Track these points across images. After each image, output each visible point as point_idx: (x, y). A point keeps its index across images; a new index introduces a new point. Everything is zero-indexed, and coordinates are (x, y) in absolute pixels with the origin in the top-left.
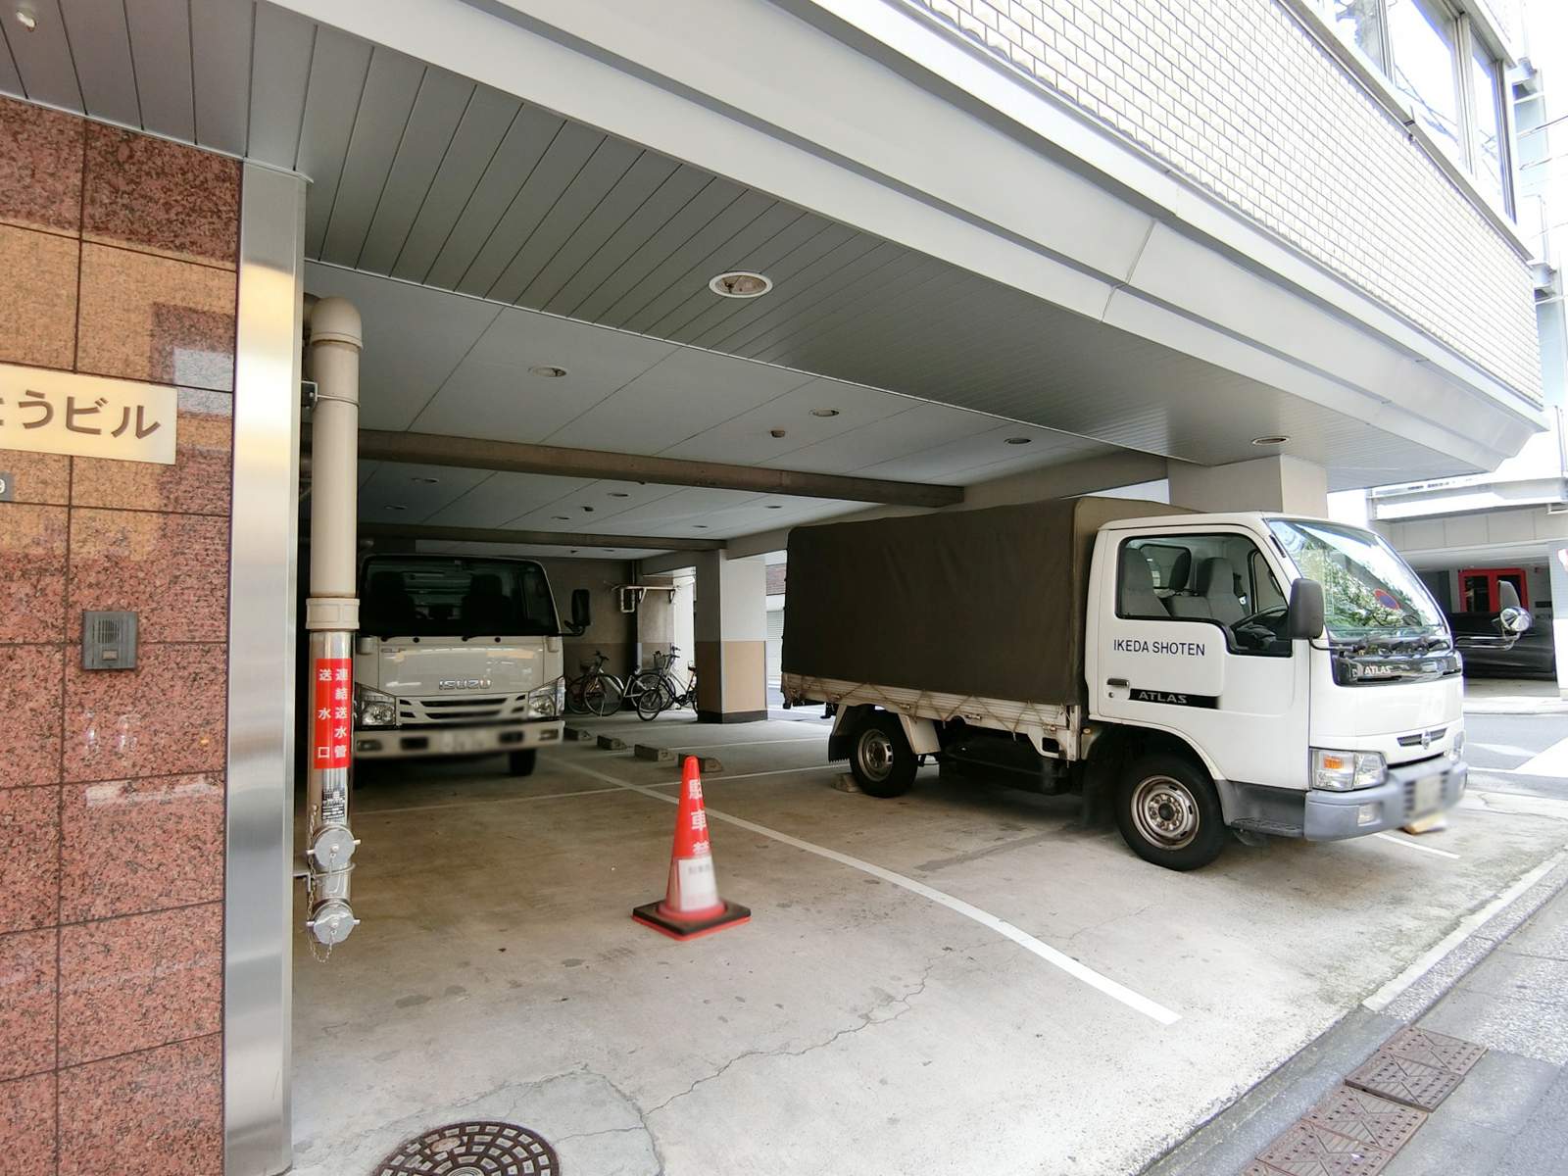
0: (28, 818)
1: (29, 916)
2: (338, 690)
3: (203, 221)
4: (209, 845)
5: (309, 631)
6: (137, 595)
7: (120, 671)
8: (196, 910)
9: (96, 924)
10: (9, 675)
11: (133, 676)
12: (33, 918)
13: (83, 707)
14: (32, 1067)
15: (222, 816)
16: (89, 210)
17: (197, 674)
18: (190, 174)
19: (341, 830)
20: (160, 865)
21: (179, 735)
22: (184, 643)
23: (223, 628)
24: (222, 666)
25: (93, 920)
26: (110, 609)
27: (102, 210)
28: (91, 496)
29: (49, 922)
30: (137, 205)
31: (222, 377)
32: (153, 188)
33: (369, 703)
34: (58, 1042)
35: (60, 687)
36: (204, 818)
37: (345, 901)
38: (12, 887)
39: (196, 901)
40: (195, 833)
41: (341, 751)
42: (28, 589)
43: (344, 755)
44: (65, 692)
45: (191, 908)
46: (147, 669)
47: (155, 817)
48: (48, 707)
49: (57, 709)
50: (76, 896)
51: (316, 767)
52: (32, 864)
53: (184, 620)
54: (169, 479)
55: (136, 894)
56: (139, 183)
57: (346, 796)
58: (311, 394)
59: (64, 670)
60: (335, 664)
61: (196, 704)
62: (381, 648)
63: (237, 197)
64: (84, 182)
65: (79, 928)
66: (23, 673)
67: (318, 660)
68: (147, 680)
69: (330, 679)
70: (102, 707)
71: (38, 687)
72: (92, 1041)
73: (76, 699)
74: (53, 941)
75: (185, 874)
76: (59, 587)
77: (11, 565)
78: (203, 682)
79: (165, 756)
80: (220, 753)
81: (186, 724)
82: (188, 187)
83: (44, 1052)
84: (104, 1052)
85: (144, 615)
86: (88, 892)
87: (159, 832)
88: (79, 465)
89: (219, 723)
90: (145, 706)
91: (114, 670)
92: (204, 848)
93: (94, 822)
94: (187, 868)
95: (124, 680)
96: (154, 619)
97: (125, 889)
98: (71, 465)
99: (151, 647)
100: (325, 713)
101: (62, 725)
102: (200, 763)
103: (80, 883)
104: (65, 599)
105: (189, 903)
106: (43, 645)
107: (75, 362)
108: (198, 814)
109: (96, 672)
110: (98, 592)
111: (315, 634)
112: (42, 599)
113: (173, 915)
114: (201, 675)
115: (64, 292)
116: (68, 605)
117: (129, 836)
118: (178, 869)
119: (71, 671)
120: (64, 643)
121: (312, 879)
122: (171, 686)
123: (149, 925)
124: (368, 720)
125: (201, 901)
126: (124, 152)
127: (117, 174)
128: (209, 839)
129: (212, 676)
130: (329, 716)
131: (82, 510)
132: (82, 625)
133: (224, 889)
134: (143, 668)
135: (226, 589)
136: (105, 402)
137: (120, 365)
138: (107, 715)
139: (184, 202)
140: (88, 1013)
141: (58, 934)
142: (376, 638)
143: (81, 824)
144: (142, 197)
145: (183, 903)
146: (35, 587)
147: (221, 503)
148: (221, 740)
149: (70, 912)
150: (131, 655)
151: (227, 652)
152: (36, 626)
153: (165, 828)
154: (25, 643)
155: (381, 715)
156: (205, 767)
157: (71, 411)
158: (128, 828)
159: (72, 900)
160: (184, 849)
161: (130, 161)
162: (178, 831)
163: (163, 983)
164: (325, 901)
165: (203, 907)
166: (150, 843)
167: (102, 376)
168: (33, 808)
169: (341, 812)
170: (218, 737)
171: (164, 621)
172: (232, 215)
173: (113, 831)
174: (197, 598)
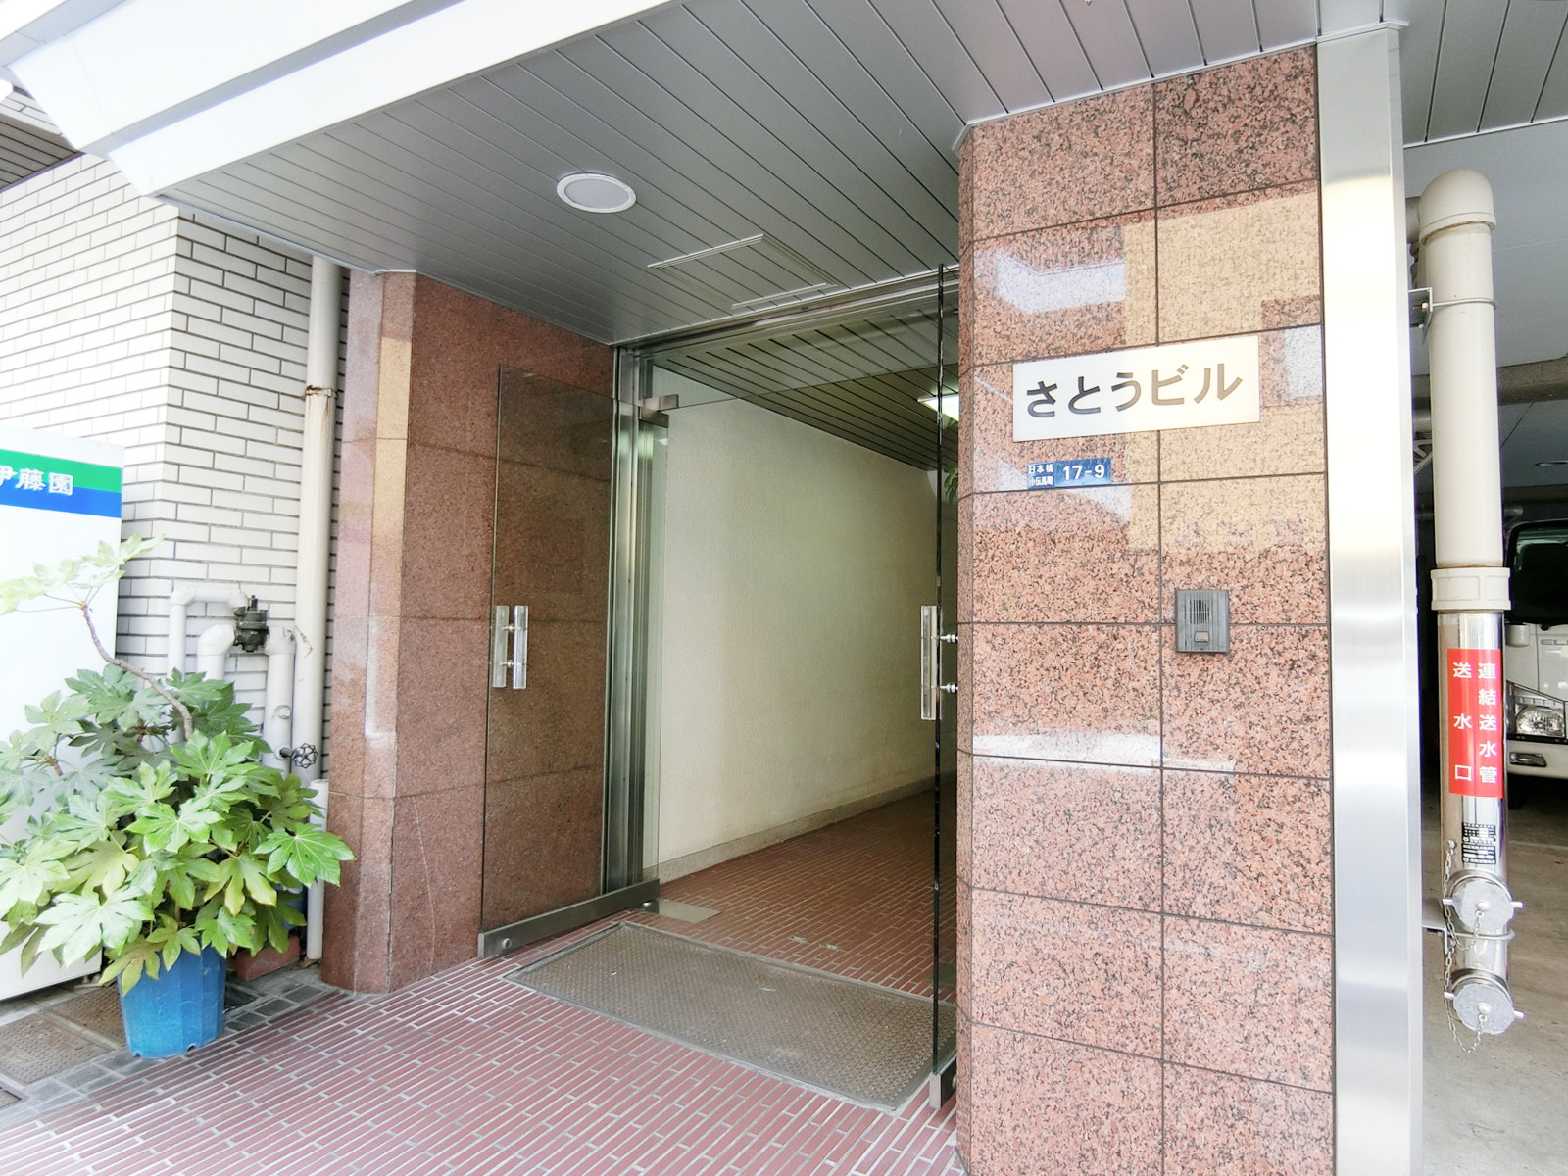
0: (1134, 798)
1: (1137, 896)
2: (1482, 692)
3: (1275, 134)
4: (1313, 866)
5: (1436, 612)
6: (1226, 571)
7: (1213, 654)
8: (1300, 938)
9: (1196, 922)
10: (1114, 653)
11: (1225, 660)
12: (1140, 898)
13: (1179, 691)
14: (1141, 1048)
15: (1328, 834)
16: (1162, 174)
17: (1294, 661)
18: (1258, 89)
19: (1492, 883)
20: (1259, 875)
21: (1276, 730)
22: (1278, 625)
23: (1323, 607)
24: (1322, 654)
25: (1194, 917)
26: (1201, 588)
27: (1174, 169)
28: (1177, 469)
29: (1154, 906)
30: (1205, 148)
31: (1306, 308)
32: (1221, 123)
33: (1525, 707)
34: (1163, 1033)
35: (1157, 668)
36: (1306, 832)
37: (1499, 979)
38: (1122, 862)
39: (1300, 928)
40: (1297, 848)
41: (1490, 775)
42: (1127, 570)
43: (1494, 781)
44: (1162, 673)
45: (1294, 935)
46: (1240, 653)
47: (1253, 820)
48: (1148, 688)
49: (1156, 691)
50: (1178, 887)
51: (1452, 790)
52: (1139, 844)
53: (1277, 599)
54: (1254, 440)
55: (1235, 900)
56: (1206, 125)
57: (1498, 836)
58: (1425, 305)
59: (1160, 651)
60: (1474, 657)
61: (1294, 695)
62: (1540, 639)
63: (1312, 89)
64: (1155, 148)
65: (1182, 922)
66: (1126, 653)
67: (1450, 651)
68: (1239, 665)
69: (1469, 676)
70: (1197, 692)
71: (1139, 667)
72: (1195, 1046)
73: (1172, 682)
74: (1158, 927)
75: (1288, 893)
76: (1154, 567)
77: (1112, 546)
78: (1301, 671)
79: (1262, 753)
80: (1325, 758)
81: (1284, 719)
82: (1257, 104)
83: (1151, 1037)
84: (1205, 1061)
85: (1235, 593)
86: (1190, 886)
87: (1257, 837)
88: (1166, 438)
89: (1321, 722)
90: (1239, 694)
91: (1206, 653)
92: (1308, 867)
93: (1193, 813)
94: (1289, 887)
95: (1217, 664)
96: (1245, 598)
97: (1225, 892)
98: (1159, 440)
99: (1244, 628)
100: (1463, 721)
101: (1161, 707)
102: (1300, 767)
103: (1181, 874)
104: (1159, 579)
105: (1292, 928)
106: (1142, 625)
107: (1157, 334)
108: (1300, 826)
109: (1191, 654)
110: (1189, 570)
111: (1445, 616)
112: (1138, 579)
113: (1274, 936)
114: (1298, 663)
115: (1144, 267)
116: (1161, 583)
117: (1227, 836)
118: (1279, 885)
119: (1167, 652)
120: (1160, 623)
121: (1450, 936)
122: (1266, 674)
123: (1249, 940)
124: (1525, 727)
125: (1306, 930)
126: (1191, 96)
127: (1185, 125)
128: (1315, 859)
129: (1312, 664)
130: (1470, 726)
131: (1170, 485)
132: (1176, 605)
133: (1333, 923)
134: (1236, 652)
135: (1324, 561)
136: (1187, 368)
137: (1198, 325)
138: (1202, 701)
139: (1254, 123)
140: (1191, 1015)
141: (1163, 921)
142: (1532, 626)
143: (1181, 813)
144: (1210, 137)
145: (1286, 926)
146: (1133, 567)
147: (1313, 457)
148: (1324, 743)
149: (1173, 902)
150: (1223, 637)
151: (1328, 636)
152: (1135, 606)
153: (1264, 834)
154: (1126, 623)
155: (1547, 724)
156: (1306, 772)
157: (1157, 384)
158: (1225, 826)
159: (1174, 890)
160: (1285, 863)
161: (1197, 104)
162: (1278, 841)
163: (1265, 1010)
164: (1468, 971)
165: (1308, 936)
166: (1249, 848)
167: (1183, 341)
168: (1138, 788)
169: (1492, 857)
170: (1321, 739)
171: (1256, 601)
172: (1308, 113)
173: (1211, 826)
174: (1290, 574)
